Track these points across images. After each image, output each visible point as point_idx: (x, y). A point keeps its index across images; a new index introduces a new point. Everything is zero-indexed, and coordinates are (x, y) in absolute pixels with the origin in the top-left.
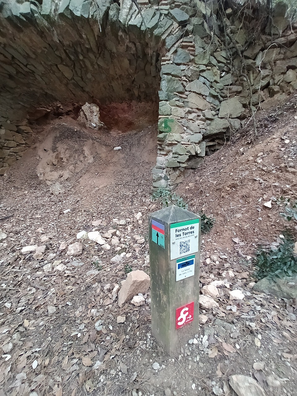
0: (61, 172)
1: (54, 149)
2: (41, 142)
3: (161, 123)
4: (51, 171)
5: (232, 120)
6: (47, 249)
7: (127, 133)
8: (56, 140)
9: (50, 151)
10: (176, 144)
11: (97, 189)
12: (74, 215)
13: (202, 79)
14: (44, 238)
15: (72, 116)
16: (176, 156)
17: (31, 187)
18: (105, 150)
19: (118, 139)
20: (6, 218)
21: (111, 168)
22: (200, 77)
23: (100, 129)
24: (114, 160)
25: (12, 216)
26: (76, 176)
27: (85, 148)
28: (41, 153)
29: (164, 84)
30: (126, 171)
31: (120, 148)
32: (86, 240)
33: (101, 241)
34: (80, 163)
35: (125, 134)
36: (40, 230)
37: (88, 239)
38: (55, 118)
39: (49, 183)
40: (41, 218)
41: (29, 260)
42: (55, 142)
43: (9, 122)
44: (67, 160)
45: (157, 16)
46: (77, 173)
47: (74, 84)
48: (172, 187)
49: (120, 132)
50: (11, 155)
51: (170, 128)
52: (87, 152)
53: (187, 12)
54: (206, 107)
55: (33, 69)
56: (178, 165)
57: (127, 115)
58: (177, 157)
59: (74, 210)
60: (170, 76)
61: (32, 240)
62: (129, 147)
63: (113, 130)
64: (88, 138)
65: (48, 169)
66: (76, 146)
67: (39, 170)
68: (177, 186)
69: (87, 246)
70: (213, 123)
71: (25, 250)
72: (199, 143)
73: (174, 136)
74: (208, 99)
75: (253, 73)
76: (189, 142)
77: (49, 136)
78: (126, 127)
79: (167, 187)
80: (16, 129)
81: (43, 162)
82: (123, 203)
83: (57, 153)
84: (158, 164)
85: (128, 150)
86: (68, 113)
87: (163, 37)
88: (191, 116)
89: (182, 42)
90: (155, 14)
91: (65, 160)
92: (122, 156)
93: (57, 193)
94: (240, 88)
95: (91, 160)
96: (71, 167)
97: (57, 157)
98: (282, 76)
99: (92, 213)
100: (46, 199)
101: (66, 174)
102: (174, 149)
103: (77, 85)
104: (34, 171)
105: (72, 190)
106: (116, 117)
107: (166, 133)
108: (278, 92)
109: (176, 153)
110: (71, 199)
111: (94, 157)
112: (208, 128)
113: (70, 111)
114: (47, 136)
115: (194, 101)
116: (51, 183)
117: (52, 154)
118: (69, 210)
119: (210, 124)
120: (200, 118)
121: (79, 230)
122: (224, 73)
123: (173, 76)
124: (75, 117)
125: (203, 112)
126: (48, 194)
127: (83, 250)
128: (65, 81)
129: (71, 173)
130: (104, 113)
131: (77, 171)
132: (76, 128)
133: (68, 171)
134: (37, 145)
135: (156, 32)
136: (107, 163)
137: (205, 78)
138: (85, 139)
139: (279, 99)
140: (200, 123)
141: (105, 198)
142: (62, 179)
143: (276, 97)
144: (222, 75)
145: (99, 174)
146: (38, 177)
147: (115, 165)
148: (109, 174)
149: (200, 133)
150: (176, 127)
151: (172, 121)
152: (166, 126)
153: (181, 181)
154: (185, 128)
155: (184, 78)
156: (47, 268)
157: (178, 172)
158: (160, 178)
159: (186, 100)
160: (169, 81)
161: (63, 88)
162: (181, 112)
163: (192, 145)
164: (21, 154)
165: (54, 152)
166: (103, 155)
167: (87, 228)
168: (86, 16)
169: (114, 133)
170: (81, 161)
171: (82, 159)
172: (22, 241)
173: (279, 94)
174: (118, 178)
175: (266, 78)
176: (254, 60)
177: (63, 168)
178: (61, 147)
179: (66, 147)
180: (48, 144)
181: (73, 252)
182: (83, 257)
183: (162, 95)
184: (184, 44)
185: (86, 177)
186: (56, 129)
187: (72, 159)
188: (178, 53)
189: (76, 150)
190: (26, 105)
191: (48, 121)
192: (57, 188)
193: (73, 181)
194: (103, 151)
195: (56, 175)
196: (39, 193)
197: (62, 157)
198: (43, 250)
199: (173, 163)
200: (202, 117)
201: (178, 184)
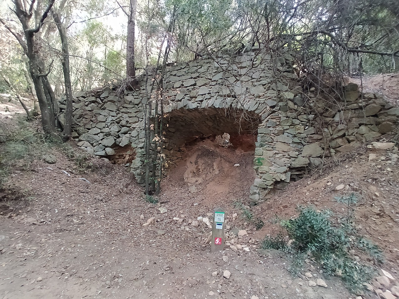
0: (197, 179)
1: (196, 163)
2: (190, 157)
3: (256, 160)
4: (192, 177)
5: (313, 158)
6: (183, 221)
7: (247, 152)
8: (199, 157)
9: (194, 164)
10: (266, 173)
11: (216, 193)
12: (199, 207)
13: (286, 134)
14: (183, 216)
15: (211, 139)
16: (264, 180)
17: (180, 186)
18: (228, 166)
19: (240, 157)
20: (167, 202)
21: (229, 180)
22: (285, 133)
23: (229, 147)
24: (232, 174)
25: (169, 202)
26: (206, 182)
27: (215, 164)
28: (188, 164)
29: (259, 139)
30: (238, 183)
31: (238, 165)
32: (201, 222)
33: (208, 224)
34: (210, 174)
35: (246, 153)
36: (181, 212)
37: (202, 221)
38: (200, 141)
39: (189, 184)
40: (182, 206)
41: (176, 223)
42: (197, 158)
43: (176, 146)
44: (202, 171)
45: (258, 104)
46: (207, 181)
47: (213, 127)
48: (263, 200)
49: (242, 151)
50: (173, 165)
51: (261, 163)
52: (215, 167)
53: (275, 101)
54: (290, 150)
55: (193, 123)
56: (266, 187)
57: (249, 140)
58: (265, 182)
59: (199, 204)
60: (263, 134)
61: (177, 216)
62: (245, 165)
63: (238, 149)
64: (218, 156)
65: (191, 175)
66: (209, 162)
67: (186, 175)
68: (266, 200)
69: (201, 224)
70: (297, 160)
71: (174, 219)
72: (285, 172)
73: (264, 168)
74: (291, 145)
75: (331, 127)
76: (275, 172)
77: (195, 154)
78: (247, 148)
79: (259, 200)
80: (178, 150)
81: (189, 170)
82: (229, 206)
83: (197, 165)
84: (255, 184)
85: (244, 167)
86: (208, 138)
87: (260, 115)
88: (277, 156)
89: (272, 116)
90: (257, 103)
91: (201, 170)
92: (239, 171)
93: (193, 192)
94: (320, 137)
95: (217, 172)
96: (204, 176)
97: (196, 168)
98: (356, 129)
99: (209, 208)
100: (186, 195)
101: (200, 180)
102: (264, 176)
103: (215, 128)
104: (183, 176)
105: (202, 191)
106: (241, 140)
107: (259, 166)
108: (353, 141)
109: (264, 179)
110: (200, 197)
111: (219, 170)
112: (293, 163)
113: (210, 136)
114: (194, 153)
115: (280, 147)
116: (191, 185)
117: (194, 166)
118: (197, 204)
119: (294, 160)
120: (285, 157)
121: (199, 216)
122: (307, 127)
123: (265, 134)
124: (213, 139)
125: (288, 153)
126: (188, 192)
127: (199, 225)
128: (208, 127)
129: (203, 180)
130: (233, 137)
131: (207, 179)
132: (212, 148)
133: (201, 178)
134: (187, 158)
135: (256, 112)
136: (227, 176)
137: (288, 133)
138: (216, 157)
139: (354, 146)
140: (285, 160)
141: (219, 201)
142: (197, 183)
143: (352, 144)
144: (306, 128)
145: (219, 183)
146: (184, 180)
147: (232, 178)
148: (226, 184)
149: (285, 166)
150: (266, 163)
151: (263, 159)
152: (259, 162)
153: (269, 198)
154: (273, 163)
155: (273, 135)
156: (182, 228)
157: (267, 191)
158: (255, 193)
159: (274, 146)
160: (262, 137)
161: (207, 129)
162: (271, 153)
163: (278, 174)
164: (178, 164)
165: (196, 165)
166: (226, 169)
167: (204, 216)
168: (221, 107)
169: (238, 152)
170: (211, 173)
171: (211, 171)
172: (173, 215)
173: (354, 142)
174: (231, 188)
175: (342, 131)
176: (333, 117)
177: (199, 175)
178: (200, 162)
179: (203, 162)
180: (193, 159)
181: (194, 224)
182: (198, 228)
183: (257, 144)
184: (272, 117)
185: (211, 184)
186: (199, 150)
187: (205, 170)
188: (269, 122)
189: (209, 165)
190: (186, 136)
191: (196, 143)
192: (193, 189)
193: (203, 186)
194: (226, 166)
195: (194, 180)
196: (183, 190)
197: (200, 168)
198: (182, 221)
199: (262, 185)
200: (287, 156)
201: (267, 199)
